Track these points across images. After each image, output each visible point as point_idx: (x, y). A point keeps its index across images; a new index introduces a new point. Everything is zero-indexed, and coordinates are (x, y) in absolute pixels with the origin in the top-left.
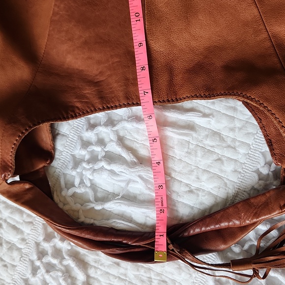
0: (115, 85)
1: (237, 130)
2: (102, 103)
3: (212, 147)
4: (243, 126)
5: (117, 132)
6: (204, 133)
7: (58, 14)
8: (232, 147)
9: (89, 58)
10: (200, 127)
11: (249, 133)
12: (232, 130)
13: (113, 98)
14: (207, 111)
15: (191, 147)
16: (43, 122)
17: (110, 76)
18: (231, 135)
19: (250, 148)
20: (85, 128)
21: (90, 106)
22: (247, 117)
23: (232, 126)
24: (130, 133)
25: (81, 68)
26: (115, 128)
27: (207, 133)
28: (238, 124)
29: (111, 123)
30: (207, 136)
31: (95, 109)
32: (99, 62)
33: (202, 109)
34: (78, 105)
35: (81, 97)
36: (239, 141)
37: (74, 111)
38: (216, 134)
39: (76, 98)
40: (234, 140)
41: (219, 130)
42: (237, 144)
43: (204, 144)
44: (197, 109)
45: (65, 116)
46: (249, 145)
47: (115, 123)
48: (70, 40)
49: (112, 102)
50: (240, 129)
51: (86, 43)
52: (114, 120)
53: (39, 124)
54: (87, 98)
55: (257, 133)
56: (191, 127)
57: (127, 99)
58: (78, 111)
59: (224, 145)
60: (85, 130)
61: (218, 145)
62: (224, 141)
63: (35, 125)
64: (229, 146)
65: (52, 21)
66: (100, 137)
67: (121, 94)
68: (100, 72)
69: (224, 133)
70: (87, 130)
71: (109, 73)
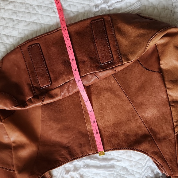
0: (76, 148)
1: (133, 166)
2: (71, 157)
3: (124, 175)
4: (136, 164)
5: (79, 174)
6: (119, 168)
7: (44, 118)
8: (132, 175)
9: (62, 137)
10: (117, 166)
11: (139, 168)
12: (131, 166)
13: (76, 154)
14: (119, 159)
15: (114, 175)
16: (46, 172)
17: (73, 143)
18: (131, 168)
19: (141, 174)
20: (64, 173)
21: (66, 159)
22: (137, 160)
23: (131, 164)
24: (85, 173)
25: (59, 141)
26: (78, 172)
27: (120, 168)
28: (134, 164)
29: (76, 169)
30: (121, 169)
31: (68, 160)
32: (67, 138)
33: (116, 158)
34: (61, 159)
35: (61, 155)
36: (135, 171)
37: (59, 163)
38: (124, 168)
39: (59, 156)
40: (133, 171)
41: (126, 166)
42: (135, 173)
43: (120, 173)
44: (114, 158)
45: (55, 166)
46: (140, 173)
47: (78, 169)
48: (52, 129)
49: (76, 156)
50: (135, 166)
51: (59, 130)
52: (77, 168)
53: (44, 173)
54: (64, 155)
55: (142, 167)
56: (112, 167)
57: (82, 153)
58: (61, 162)
59: (129, 173)
60: (64, 174)
61: (126, 174)
62: (129, 171)
63: (42, 174)
64: (131, 174)
65: (42, 121)
66: (72, 176)
67: (79, 152)
68: (68, 142)
69: (128, 168)
70: (65, 174)
71: (72, 142)
